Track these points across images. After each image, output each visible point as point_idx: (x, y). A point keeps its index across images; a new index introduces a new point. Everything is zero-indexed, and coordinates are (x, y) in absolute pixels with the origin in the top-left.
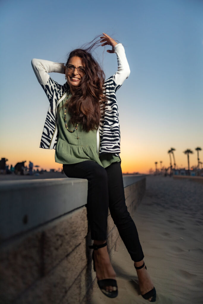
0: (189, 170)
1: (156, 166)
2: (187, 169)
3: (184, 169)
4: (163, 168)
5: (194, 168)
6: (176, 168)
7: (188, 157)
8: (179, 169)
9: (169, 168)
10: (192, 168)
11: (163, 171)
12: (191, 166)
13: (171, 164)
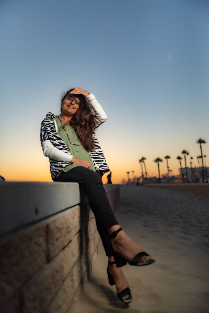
0: (159, 178)
1: (128, 176)
2: (158, 177)
3: (155, 178)
4: (135, 177)
5: (164, 176)
6: (148, 177)
7: (158, 165)
8: (150, 178)
9: (141, 177)
10: (162, 176)
11: (135, 180)
12: (161, 174)
13: (142, 173)
